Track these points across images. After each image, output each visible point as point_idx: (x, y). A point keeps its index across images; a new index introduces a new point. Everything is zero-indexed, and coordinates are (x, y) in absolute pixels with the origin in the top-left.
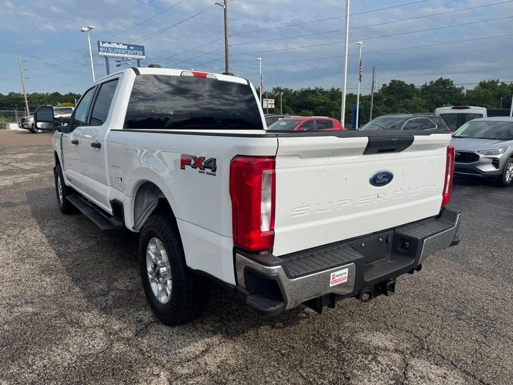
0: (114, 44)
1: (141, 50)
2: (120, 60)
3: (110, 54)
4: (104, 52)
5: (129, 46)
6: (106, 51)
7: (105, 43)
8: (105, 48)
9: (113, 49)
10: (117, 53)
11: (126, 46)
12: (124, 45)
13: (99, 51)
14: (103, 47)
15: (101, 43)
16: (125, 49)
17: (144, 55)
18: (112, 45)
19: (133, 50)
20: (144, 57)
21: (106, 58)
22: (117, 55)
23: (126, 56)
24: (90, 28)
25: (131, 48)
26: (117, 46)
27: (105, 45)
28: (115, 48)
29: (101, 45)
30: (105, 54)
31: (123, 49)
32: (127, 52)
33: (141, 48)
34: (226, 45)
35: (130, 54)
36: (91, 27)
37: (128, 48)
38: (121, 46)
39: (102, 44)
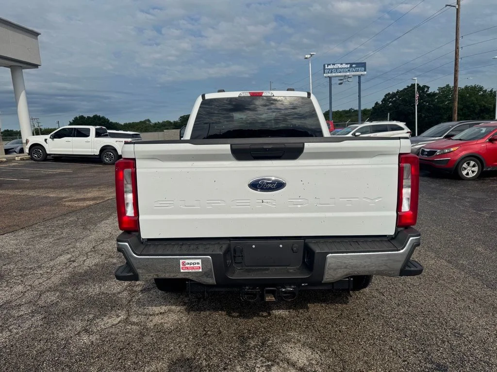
0: (338, 65)
1: (362, 66)
2: (342, 78)
3: (334, 74)
4: (329, 73)
5: (351, 64)
6: (330, 72)
7: (330, 65)
8: (330, 69)
9: (337, 69)
10: (340, 72)
11: (349, 65)
12: (346, 64)
13: (324, 73)
14: (328, 69)
15: (326, 65)
16: (347, 68)
17: (365, 70)
18: (335, 66)
19: (354, 68)
20: (365, 73)
21: (330, 78)
22: (339, 74)
23: (348, 74)
24: (311, 55)
25: (354, 66)
26: (340, 66)
27: (330, 67)
28: (339, 68)
29: (326, 68)
30: (329, 75)
31: (346, 68)
32: (349, 70)
33: (363, 65)
34: (457, 48)
35: (352, 71)
36: (312, 53)
37: (351, 66)
38: (344, 66)
39: (328, 66)
